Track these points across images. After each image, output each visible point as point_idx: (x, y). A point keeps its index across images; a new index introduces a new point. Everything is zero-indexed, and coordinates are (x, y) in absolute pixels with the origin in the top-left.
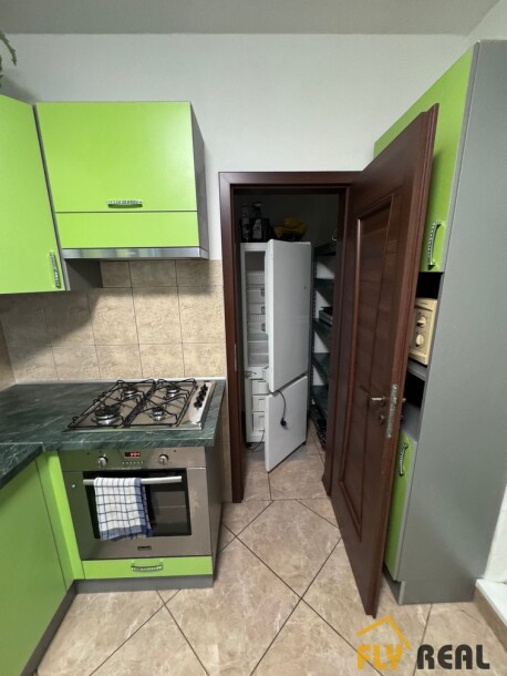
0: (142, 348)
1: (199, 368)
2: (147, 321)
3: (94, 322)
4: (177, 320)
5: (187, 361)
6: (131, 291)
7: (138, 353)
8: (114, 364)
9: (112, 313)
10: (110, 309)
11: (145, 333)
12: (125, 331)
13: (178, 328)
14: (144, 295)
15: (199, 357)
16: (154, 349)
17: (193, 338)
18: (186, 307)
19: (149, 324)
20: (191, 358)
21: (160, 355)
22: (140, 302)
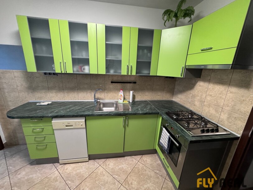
0: (205, 103)
1: (226, 123)
2: (211, 93)
3: (194, 89)
4: (224, 97)
5: (222, 117)
6: (209, 81)
7: (203, 104)
8: (194, 105)
9: (200, 87)
10: (200, 86)
11: (209, 98)
12: (202, 95)
13: (223, 101)
14: (213, 83)
15: (228, 118)
16: (209, 106)
17: (228, 108)
18: (231, 93)
19: (211, 95)
20: (224, 117)
21: (211, 109)
22: (211, 86)
